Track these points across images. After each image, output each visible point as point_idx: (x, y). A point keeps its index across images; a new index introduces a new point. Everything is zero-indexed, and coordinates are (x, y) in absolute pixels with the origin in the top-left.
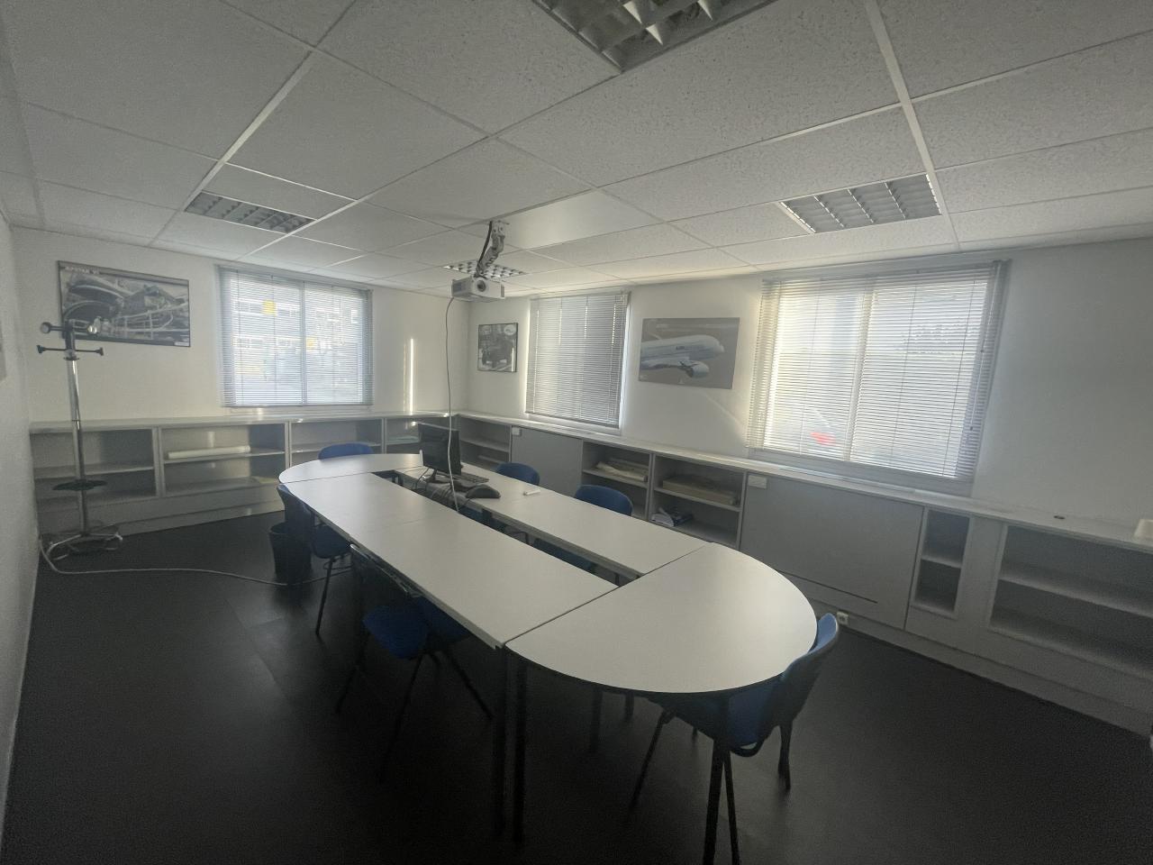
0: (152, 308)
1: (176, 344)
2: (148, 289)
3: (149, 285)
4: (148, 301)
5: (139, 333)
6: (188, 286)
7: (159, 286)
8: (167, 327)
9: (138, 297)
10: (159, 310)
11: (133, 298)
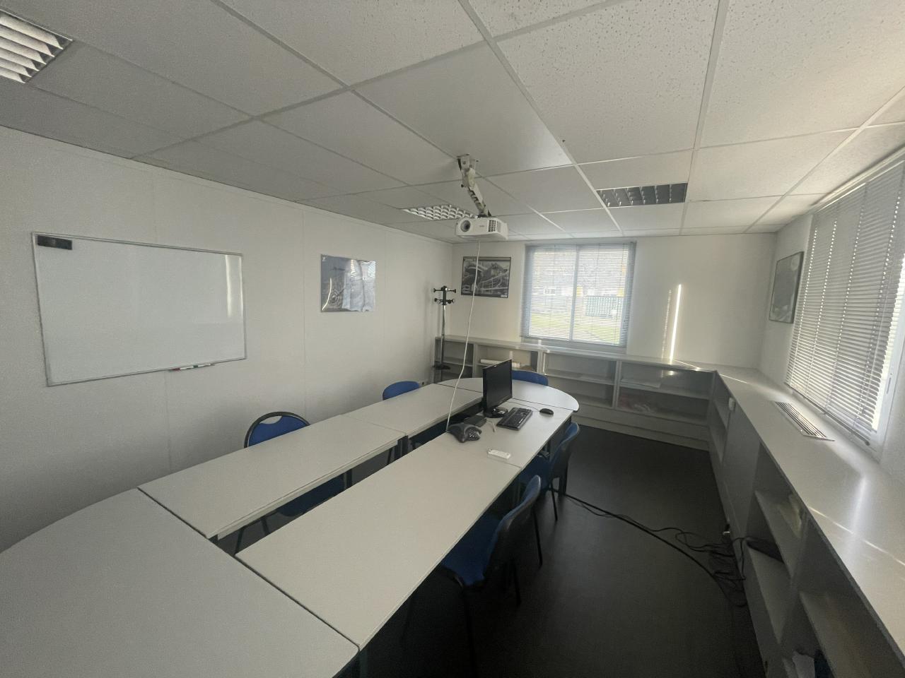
0: (494, 276)
1: (502, 296)
2: (493, 265)
3: (494, 263)
4: (493, 272)
5: (487, 291)
6: (510, 261)
7: (498, 263)
8: (499, 286)
9: (488, 272)
10: (496, 277)
11: (487, 271)
